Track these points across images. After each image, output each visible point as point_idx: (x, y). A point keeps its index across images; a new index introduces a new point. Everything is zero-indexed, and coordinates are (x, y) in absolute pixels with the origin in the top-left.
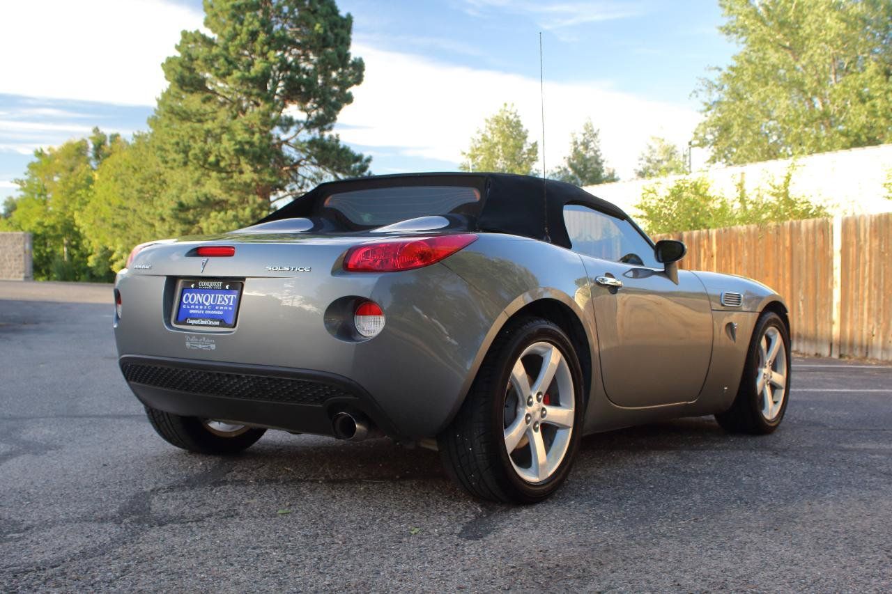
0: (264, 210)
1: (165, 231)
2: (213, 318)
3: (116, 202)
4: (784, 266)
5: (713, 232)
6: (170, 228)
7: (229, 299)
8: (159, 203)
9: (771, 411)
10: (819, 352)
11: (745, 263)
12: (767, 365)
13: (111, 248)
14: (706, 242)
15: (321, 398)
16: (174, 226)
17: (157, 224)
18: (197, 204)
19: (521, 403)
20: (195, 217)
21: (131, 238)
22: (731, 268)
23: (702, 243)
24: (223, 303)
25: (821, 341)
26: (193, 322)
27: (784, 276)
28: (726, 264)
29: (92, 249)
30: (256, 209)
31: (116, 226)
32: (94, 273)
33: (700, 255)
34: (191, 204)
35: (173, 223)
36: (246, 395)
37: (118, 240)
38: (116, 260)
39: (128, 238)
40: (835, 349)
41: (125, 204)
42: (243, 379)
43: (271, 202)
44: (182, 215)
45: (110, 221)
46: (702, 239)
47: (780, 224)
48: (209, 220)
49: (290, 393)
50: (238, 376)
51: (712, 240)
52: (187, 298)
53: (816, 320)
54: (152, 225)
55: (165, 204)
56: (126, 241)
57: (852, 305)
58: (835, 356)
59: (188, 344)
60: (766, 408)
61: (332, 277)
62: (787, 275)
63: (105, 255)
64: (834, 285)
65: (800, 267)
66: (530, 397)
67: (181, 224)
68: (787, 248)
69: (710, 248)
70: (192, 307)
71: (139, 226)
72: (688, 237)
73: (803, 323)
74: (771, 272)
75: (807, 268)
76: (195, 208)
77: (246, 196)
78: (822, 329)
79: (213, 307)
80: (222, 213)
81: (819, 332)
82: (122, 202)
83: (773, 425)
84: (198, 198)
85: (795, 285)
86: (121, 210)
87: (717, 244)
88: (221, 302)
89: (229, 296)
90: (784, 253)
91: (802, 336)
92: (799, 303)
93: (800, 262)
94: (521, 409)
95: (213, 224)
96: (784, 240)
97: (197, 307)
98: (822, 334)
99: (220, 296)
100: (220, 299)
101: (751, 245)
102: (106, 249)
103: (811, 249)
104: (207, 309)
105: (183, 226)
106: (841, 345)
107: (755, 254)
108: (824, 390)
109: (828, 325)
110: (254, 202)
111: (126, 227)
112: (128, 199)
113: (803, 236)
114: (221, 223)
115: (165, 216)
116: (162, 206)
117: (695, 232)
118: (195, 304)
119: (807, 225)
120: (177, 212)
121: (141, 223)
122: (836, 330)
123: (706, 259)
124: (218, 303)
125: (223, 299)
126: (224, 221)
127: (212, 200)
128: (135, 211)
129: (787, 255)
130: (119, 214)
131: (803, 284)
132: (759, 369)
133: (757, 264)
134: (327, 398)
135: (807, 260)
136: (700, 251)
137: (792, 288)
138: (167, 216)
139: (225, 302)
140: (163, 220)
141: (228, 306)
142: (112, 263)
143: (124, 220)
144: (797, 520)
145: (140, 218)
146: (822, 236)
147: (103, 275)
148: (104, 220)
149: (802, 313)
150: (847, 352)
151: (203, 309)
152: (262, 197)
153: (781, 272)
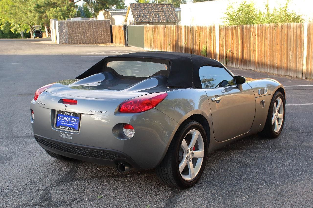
0: (72, 7)
1: (32, 16)
2: (70, 127)
3: (10, 3)
4: (284, 42)
5: (256, 26)
6: (34, 15)
7: (76, 120)
8: (29, 5)
9: (277, 129)
10: (297, 76)
11: (268, 39)
12: (276, 112)
13: (10, 22)
14: (253, 30)
15: (112, 158)
16: (36, 14)
17: (29, 14)
18: (45, 5)
19: (185, 153)
20: (44, 10)
21: (18, 18)
22: (263, 41)
23: (251, 30)
24: (74, 121)
25: (299, 72)
26: (63, 127)
27: (284, 45)
28: (261, 39)
29: (2, 22)
30: (69, 6)
31: (11, 14)
32: (3, 32)
33: (250, 35)
34: (42, 5)
35: (35, 13)
36: (84, 155)
37: (12, 19)
38: (12, 27)
39: (17, 19)
40: (304, 75)
41: (14, 4)
42: (83, 150)
43: (75, 3)
44: (39, 10)
45: (9, 11)
46: (251, 28)
47: (283, 24)
48: (50, 11)
49: (101, 156)
50: (81, 149)
51: (255, 29)
52: (60, 118)
53: (296, 64)
54: (26, 13)
55: (31, 5)
56: (16, 20)
57: (311, 58)
58: (304, 78)
59: (61, 136)
60: (275, 128)
61: (115, 116)
62: (285, 45)
63: (7, 25)
64: (304, 50)
65: (290, 42)
66: (188, 150)
67: (38, 13)
68: (285, 34)
69: (254, 32)
70: (62, 121)
71: (21, 14)
72: (246, 27)
73: (291, 64)
74: (279, 44)
75: (293, 42)
76: (44, 6)
77: (65, 1)
78: (299, 67)
79: (70, 123)
80: (55, 9)
81: (298, 68)
82: (13, 4)
83: (278, 134)
84: (45, 2)
85: (288, 49)
86: (13, 7)
87: (257, 31)
88: (73, 121)
89: (76, 119)
90: (284, 36)
91: (291, 69)
92: (290, 56)
93: (290, 40)
94: (185, 155)
95: (51, 13)
96: (284, 31)
97: (64, 122)
98: (299, 69)
99: (72, 118)
100: (72, 120)
101: (271, 32)
102: (8, 22)
103: (295, 35)
104: (67, 123)
105: (39, 14)
106: (306, 74)
107: (272, 36)
108: (299, 104)
109: (302, 66)
110: (68, 3)
111: (15, 14)
112: (16, 2)
113: (292, 29)
114: (55, 12)
115: (31, 10)
116: (30, 6)
117: (249, 26)
118: (63, 120)
119: (294, 25)
120: (37, 8)
121: (21, 13)
122: (304, 68)
123: (253, 37)
124: (72, 121)
125: (74, 120)
126: (56, 12)
127: (50, 3)
128: (19, 7)
129: (285, 37)
130: (12, 9)
131: (292, 49)
132: (273, 114)
133: (273, 40)
134: (114, 158)
135: (293, 39)
136: (250, 33)
137: (287, 50)
138: (33, 10)
139: (75, 121)
140: (31, 12)
141: (76, 122)
142: (11, 28)
143: (15, 11)
144: (286, 194)
145: (21, 10)
146: (300, 30)
147: (7, 33)
148: (6, 11)
149: (291, 60)
150: (309, 77)
151: (66, 123)
152: (71, 1)
153: (283, 44)
